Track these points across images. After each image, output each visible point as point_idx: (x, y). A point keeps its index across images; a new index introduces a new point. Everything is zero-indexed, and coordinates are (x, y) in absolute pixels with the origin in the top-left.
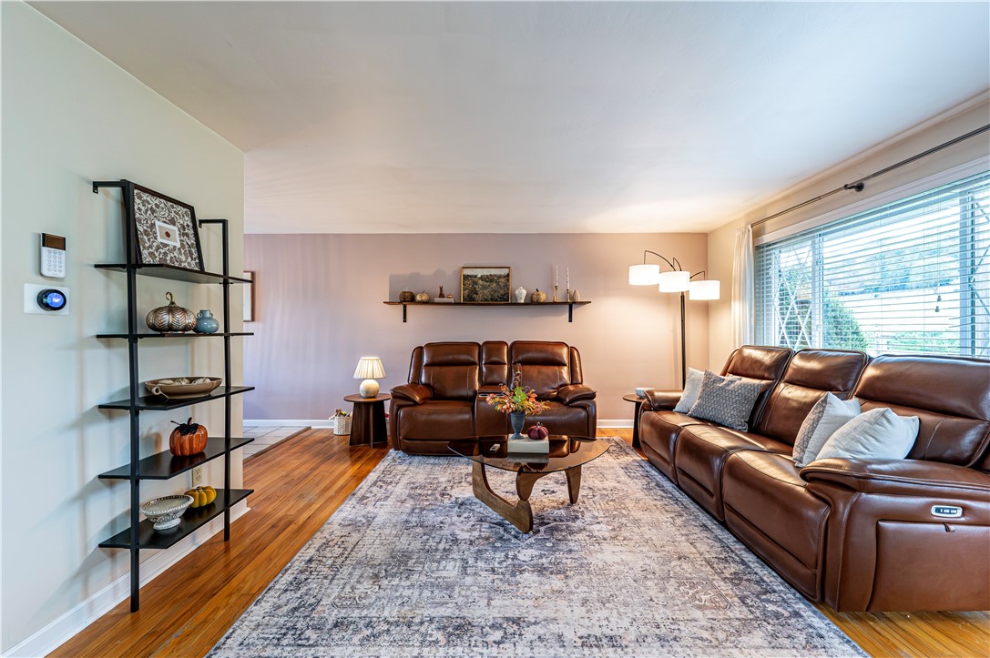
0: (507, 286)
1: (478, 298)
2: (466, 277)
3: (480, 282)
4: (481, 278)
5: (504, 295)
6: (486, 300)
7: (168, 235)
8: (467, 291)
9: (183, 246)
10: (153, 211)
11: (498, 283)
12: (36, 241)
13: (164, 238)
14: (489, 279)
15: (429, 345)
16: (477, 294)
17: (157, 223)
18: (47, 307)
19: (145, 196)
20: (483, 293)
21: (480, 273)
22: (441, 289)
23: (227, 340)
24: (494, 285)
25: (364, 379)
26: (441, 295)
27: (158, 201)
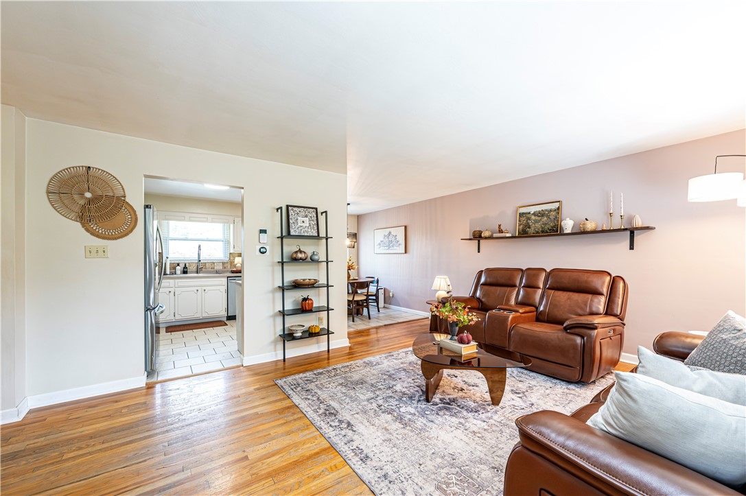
0: (556, 219)
1: (531, 231)
2: (521, 215)
3: (533, 217)
4: (534, 214)
5: (554, 227)
6: (537, 232)
7: (303, 222)
8: (521, 227)
9: (310, 225)
10: (298, 214)
11: (548, 217)
12: (258, 232)
13: (302, 224)
14: (541, 214)
15: (488, 270)
16: (529, 228)
17: (299, 218)
18: (262, 253)
19: (295, 209)
20: (535, 226)
21: (532, 210)
22: (500, 226)
23: (327, 263)
24: (545, 218)
25: (438, 291)
26: (501, 231)
27: (300, 209)
